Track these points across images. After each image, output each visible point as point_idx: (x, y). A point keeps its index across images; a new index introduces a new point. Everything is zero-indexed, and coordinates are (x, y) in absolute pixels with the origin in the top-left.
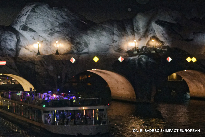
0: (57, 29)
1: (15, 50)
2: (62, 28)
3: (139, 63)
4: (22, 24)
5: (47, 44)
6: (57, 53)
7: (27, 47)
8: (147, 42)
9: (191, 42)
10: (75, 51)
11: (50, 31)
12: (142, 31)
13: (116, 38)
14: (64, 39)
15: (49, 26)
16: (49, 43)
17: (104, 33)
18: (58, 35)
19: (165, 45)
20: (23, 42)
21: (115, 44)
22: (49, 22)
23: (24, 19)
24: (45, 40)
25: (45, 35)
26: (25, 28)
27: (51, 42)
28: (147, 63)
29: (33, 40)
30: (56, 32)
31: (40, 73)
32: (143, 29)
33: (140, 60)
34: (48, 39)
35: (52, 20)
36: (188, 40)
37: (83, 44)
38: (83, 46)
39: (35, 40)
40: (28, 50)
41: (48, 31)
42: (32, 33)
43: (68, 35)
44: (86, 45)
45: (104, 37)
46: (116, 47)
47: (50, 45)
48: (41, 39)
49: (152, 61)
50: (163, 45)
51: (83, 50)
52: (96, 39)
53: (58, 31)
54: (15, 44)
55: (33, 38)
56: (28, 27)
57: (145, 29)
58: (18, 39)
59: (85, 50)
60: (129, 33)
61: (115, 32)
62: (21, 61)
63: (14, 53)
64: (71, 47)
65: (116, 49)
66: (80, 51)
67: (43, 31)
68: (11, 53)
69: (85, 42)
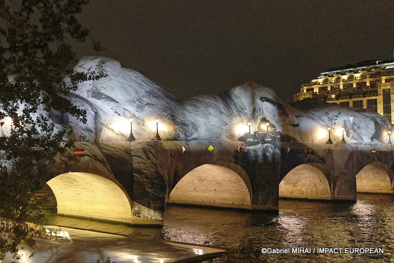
0: (146, 100)
1: (93, 130)
2: (152, 99)
3: (264, 155)
4: (88, 87)
5: (138, 123)
6: (159, 137)
7: (111, 127)
8: (258, 125)
9: (298, 128)
10: (183, 136)
11: (138, 103)
12: (248, 111)
14: (160, 116)
15: (133, 94)
16: (141, 122)
17: (212, 112)
18: (150, 109)
19: (278, 131)
20: (103, 118)
22: (130, 87)
24: (134, 116)
25: (132, 109)
26: (97, 95)
27: (143, 120)
29: (117, 115)
30: (146, 105)
31: (144, 171)
32: (249, 107)
33: (265, 150)
34: (137, 114)
36: (294, 125)
37: (190, 125)
38: (190, 129)
39: (119, 115)
40: (113, 131)
41: (134, 101)
42: (113, 104)
43: (165, 111)
44: (195, 128)
45: (213, 117)
46: (227, 131)
47: (143, 125)
50: (275, 130)
51: (192, 135)
52: (203, 120)
53: (148, 104)
54: (93, 121)
55: (116, 112)
56: (102, 94)
57: (252, 108)
58: (95, 112)
59: (194, 136)
61: (223, 110)
62: (109, 148)
63: (93, 135)
64: (175, 130)
65: (228, 135)
66: (188, 136)
67: (128, 101)
68: (86, 134)
69: (193, 123)
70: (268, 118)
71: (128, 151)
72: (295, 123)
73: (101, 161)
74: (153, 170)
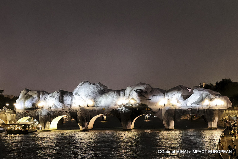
0: (90, 94)
1: (70, 104)
2: (92, 94)
3: (122, 111)
4: (75, 92)
5: (84, 102)
6: (88, 106)
7: (76, 103)
8: (129, 100)
9: (150, 100)
10: (95, 105)
12: (128, 95)
13: (115, 99)
14: (91, 99)
15: (87, 93)
17: (110, 97)
18: (89, 97)
19: (137, 102)
20: (74, 101)
21: (114, 102)
22: (87, 91)
23: (77, 89)
25: (84, 97)
26: (76, 94)
27: (86, 101)
28: (125, 111)
33: (122, 109)
34: (85, 99)
35: (89, 90)
36: (149, 99)
39: (79, 100)
40: (76, 105)
41: (85, 95)
42: (79, 97)
43: (94, 97)
44: (100, 103)
45: (109, 99)
46: (114, 103)
48: (82, 99)
49: (128, 110)
52: (105, 100)
54: (70, 102)
58: (72, 99)
59: (99, 105)
60: (122, 96)
61: (115, 96)
62: (72, 110)
63: (70, 106)
64: (94, 103)
65: (114, 104)
66: (97, 105)
68: (68, 106)
69: (100, 101)
70: (134, 98)
71: (76, 110)
72: (150, 99)
73: (68, 113)
74: (80, 115)
